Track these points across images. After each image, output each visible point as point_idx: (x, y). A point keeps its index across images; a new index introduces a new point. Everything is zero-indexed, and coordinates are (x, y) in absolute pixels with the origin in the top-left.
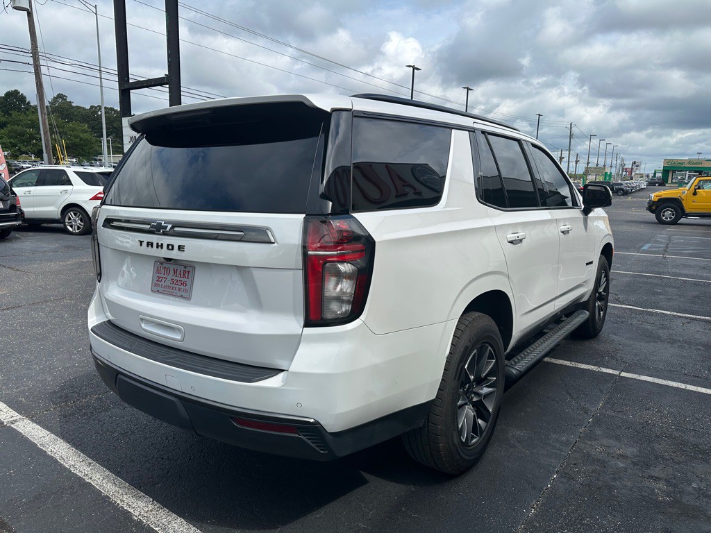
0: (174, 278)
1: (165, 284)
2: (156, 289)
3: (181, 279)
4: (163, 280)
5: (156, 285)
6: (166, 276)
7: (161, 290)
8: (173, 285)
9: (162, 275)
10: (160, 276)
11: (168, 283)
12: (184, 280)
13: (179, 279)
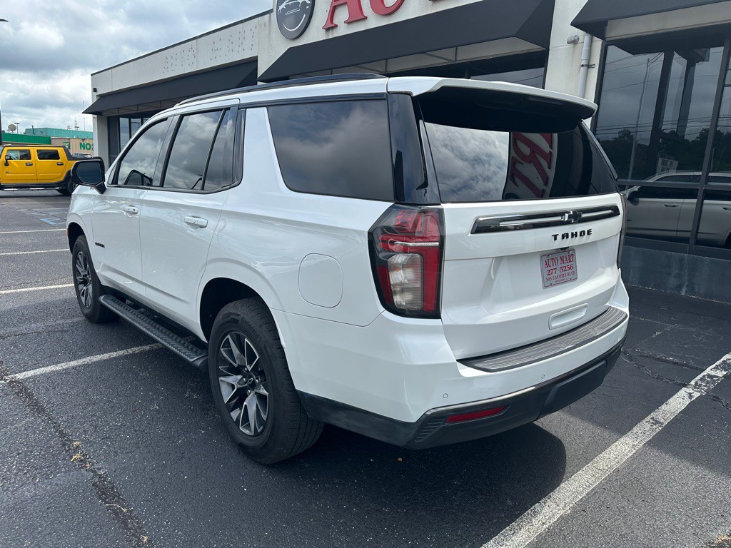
0: (563, 265)
1: (556, 275)
2: (548, 283)
3: (567, 264)
4: (554, 271)
5: (548, 279)
6: (555, 267)
7: (553, 282)
8: (564, 273)
9: (552, 267)
10: (549, 268)
11: (558, 273)
12: (570, 264)
13: (566, 265)
